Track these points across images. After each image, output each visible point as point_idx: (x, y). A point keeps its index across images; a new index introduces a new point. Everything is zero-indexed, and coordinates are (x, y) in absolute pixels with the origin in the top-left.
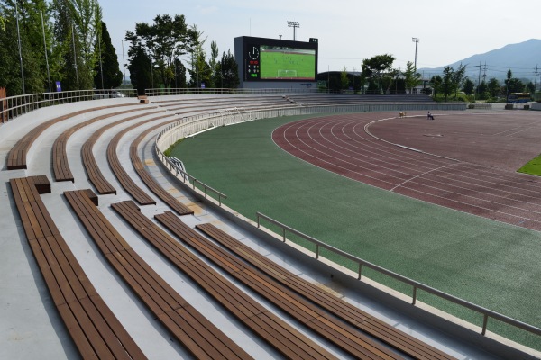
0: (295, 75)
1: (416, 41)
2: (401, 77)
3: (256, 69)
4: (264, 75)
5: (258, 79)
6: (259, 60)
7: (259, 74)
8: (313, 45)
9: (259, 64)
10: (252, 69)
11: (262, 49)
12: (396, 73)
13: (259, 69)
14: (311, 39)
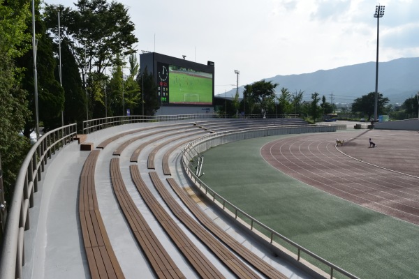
3: (166, 92)
4: (172, 99)
5: (167, 104)
6: (167, 81)
7: (168, 97)
8: (210, 68)
9: (168, 86)
10: (162, 91)
11: (170, 69)
13: (168, 92)
14: (209, 62)
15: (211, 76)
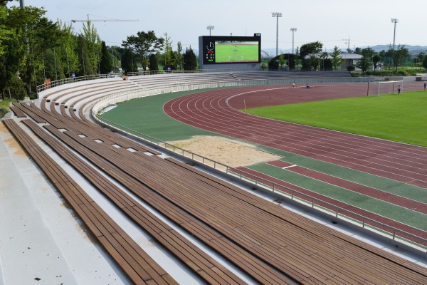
0: (242, 59)
1: (395, 21)
2: (329, 57)
3: (212, 56)
4: (218, 60)
5: (214, 62)
6: (214, 50)
7: (214, 59)
9: (214, 53)
10: (209, 56)
11: (216, 43)
12: (325, 54)
13: (214, 56)
14: (255, 34)
15: (257, 43)
